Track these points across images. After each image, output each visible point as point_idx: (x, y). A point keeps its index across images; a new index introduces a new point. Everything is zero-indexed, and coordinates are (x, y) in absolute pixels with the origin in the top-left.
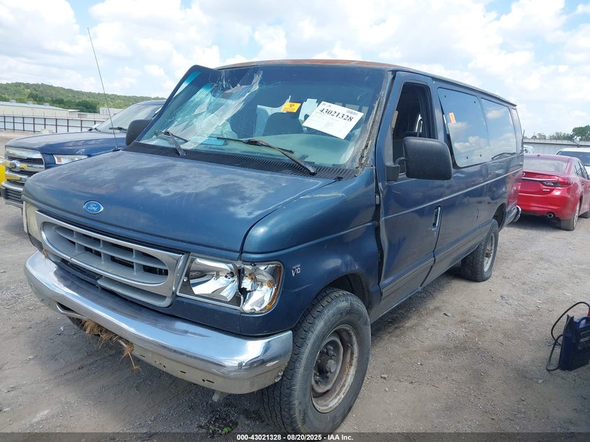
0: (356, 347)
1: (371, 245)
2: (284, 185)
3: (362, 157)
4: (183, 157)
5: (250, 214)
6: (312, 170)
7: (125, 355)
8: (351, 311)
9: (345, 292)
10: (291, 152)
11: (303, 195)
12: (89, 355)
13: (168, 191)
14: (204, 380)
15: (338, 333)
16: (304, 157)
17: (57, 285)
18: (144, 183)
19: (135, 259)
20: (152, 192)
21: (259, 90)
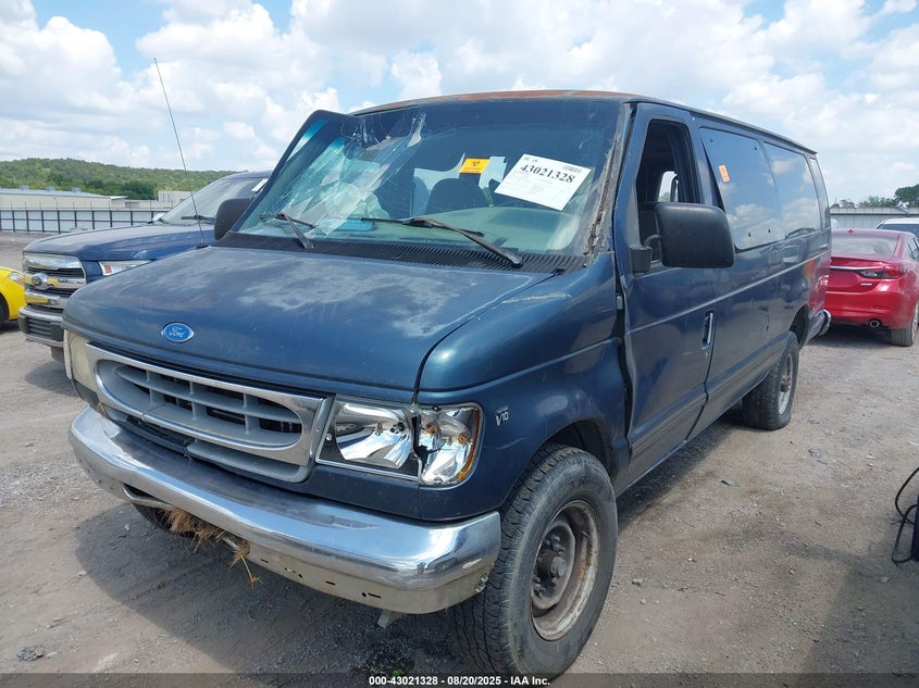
0: (595, 535)
1: (613, 375)
2: (474, 284)
3: (593, 236)
4: (310, 251)
5: (426, 330)
6: (516, 261)
7: (236, 560)
8: (586, 479)
9: (576, 450)
10: (480, 234)
11: (507, 297)
12: (173, 566)
13: (296, 302)
14: (364, 595)
15: (566, 515)
16: (500, 241)
17: (121, 456)
18: (255, 291)
19: (247, 409)
20: (270, 304)
21: (423, 143)
